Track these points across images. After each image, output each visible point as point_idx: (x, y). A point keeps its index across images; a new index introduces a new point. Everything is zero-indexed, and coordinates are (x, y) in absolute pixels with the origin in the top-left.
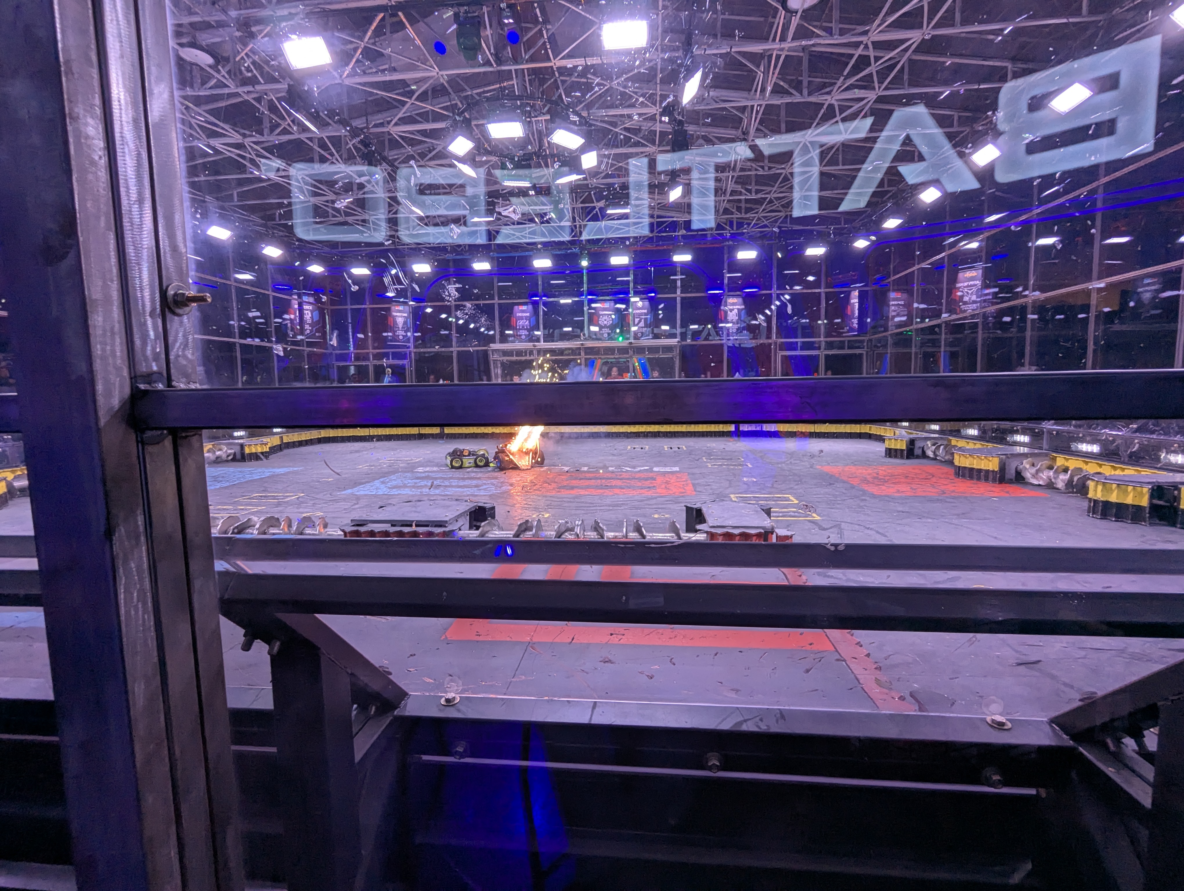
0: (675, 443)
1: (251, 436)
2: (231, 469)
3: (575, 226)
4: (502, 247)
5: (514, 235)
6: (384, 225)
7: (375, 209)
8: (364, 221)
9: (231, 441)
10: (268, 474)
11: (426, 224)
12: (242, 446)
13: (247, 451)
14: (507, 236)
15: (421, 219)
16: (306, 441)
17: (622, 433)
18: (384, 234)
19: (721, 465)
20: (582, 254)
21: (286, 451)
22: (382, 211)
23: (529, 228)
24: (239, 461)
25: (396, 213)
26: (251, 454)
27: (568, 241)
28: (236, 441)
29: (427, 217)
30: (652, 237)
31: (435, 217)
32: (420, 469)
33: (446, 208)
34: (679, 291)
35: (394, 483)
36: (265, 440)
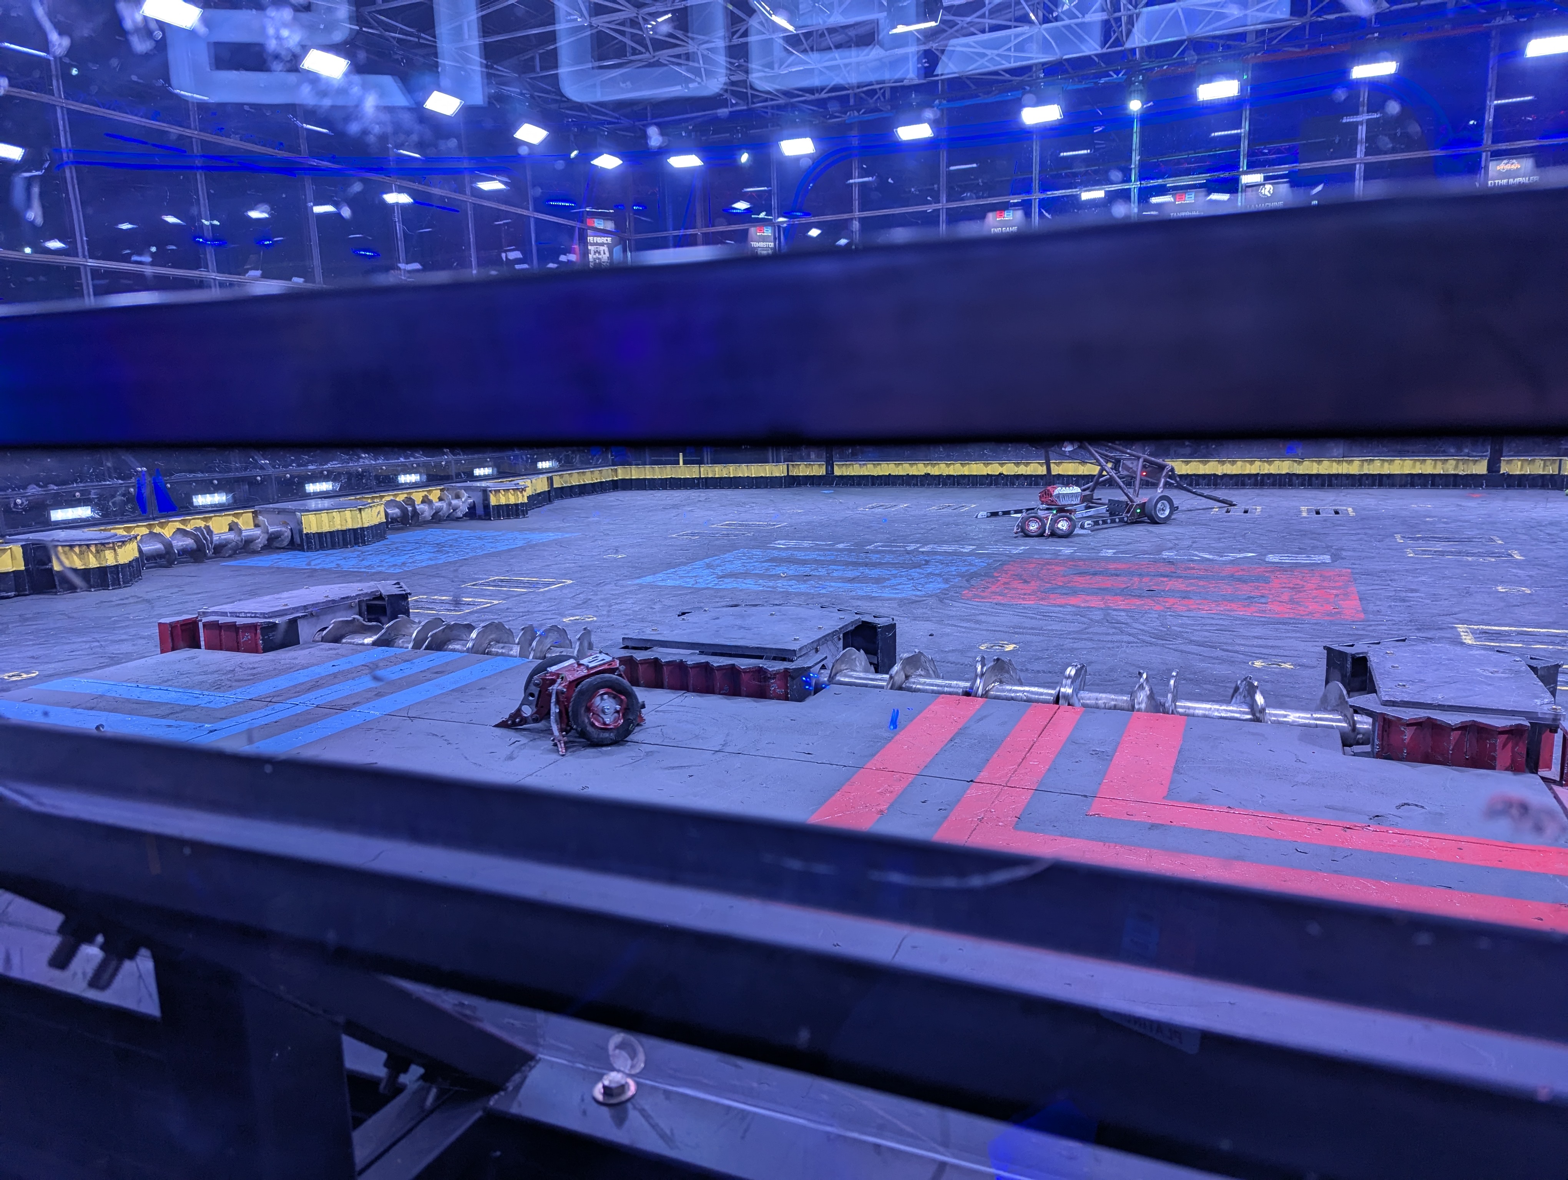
0: (1327, 499)
1: (501, 474)
2: (466, 533)
3: (1118, 20)
4: (958, 85)
5: (984, 55)
6: (722, 59)
7: (706, 29)
8: (688, 57)
9: (469, 484)
10: (520, 543)
11: (804, 51)
12: (485, 492)
13: (493, 501)
14: (969, 58)
15: (793, 40)
16: (593, 485)
17: (1204, 476)
18: (723, 79)
19: (1442, 553)
20: (1132, 83)
21: (557, 503)
22: (721, 32)
23: (1017, 36)
24: (480, 518)
25: (745, 34)
26: (499, 507)
27: (1100, 56)
28: (478, 484)
29: (808, 35)
30: (1302, 28)
31: (822, 35)
32: (781, 544)
33: (842, 13)
34: (1360, 151)
35: (729, 568)
36: (521, 483)
